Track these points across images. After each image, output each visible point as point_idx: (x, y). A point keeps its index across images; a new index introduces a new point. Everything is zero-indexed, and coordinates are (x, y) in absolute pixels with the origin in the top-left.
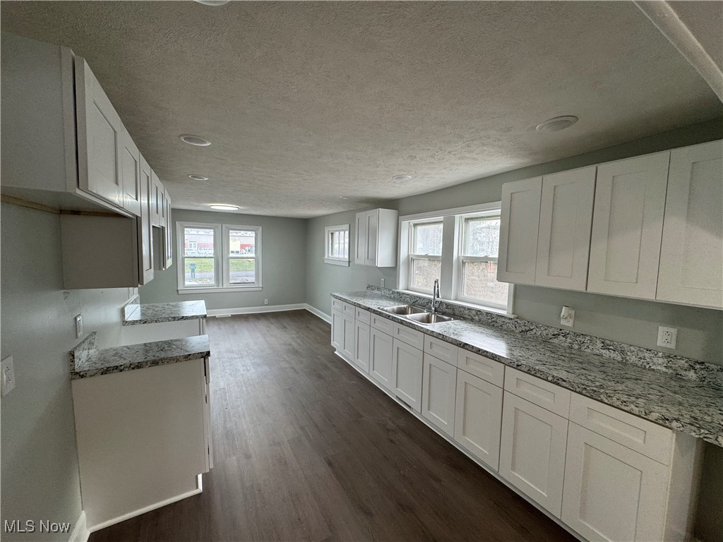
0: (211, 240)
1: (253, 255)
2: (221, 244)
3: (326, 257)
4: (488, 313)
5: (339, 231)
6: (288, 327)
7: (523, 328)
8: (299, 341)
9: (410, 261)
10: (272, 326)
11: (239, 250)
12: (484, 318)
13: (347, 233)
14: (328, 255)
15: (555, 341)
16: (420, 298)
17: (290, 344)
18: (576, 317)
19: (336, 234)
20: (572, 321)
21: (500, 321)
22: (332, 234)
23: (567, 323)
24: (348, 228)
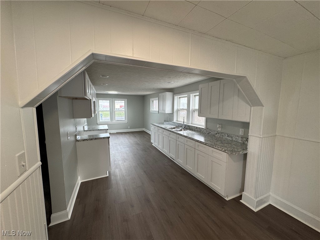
0: (108, 104)
1: (124, 110)
2: (112, 106)
3: (151, 110)
4: (199, 128)
5: (155, 100)
6: (137, 137)
7: (208, 132)
8: (140, 141)
9: (178, 110)
10: (131, 136)
11: (119, 108)
12: (198, 129)
13: (158, 101)
14: (151, 109)
15: (216, 135)
16: (180, 124)
17: (137, 142)
18: (222, 127)
19: (154, 101)
20: (220, 129)
21: (202, 130)
22: (153, 101)
23: (219, 129)
24: (158, 99)
